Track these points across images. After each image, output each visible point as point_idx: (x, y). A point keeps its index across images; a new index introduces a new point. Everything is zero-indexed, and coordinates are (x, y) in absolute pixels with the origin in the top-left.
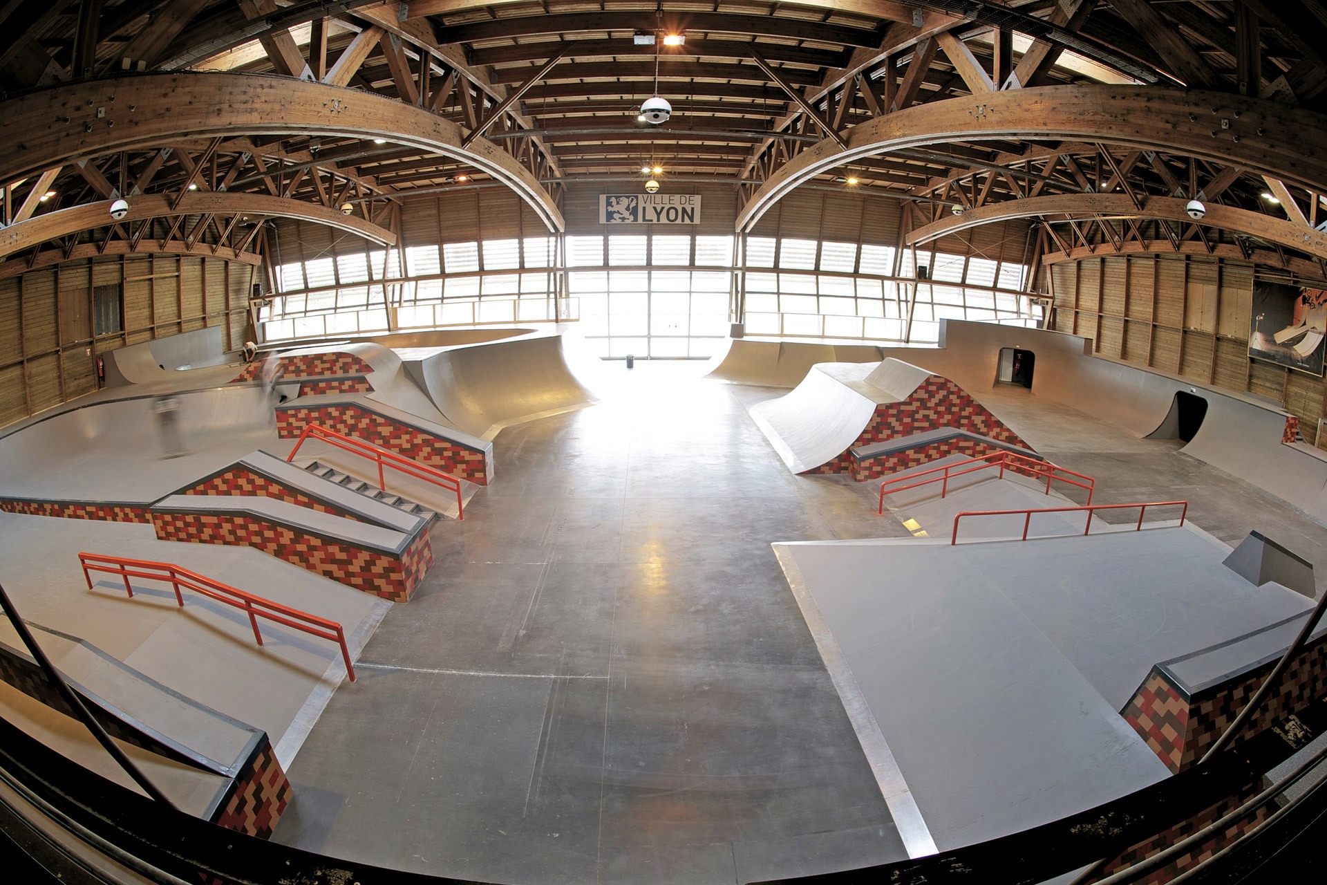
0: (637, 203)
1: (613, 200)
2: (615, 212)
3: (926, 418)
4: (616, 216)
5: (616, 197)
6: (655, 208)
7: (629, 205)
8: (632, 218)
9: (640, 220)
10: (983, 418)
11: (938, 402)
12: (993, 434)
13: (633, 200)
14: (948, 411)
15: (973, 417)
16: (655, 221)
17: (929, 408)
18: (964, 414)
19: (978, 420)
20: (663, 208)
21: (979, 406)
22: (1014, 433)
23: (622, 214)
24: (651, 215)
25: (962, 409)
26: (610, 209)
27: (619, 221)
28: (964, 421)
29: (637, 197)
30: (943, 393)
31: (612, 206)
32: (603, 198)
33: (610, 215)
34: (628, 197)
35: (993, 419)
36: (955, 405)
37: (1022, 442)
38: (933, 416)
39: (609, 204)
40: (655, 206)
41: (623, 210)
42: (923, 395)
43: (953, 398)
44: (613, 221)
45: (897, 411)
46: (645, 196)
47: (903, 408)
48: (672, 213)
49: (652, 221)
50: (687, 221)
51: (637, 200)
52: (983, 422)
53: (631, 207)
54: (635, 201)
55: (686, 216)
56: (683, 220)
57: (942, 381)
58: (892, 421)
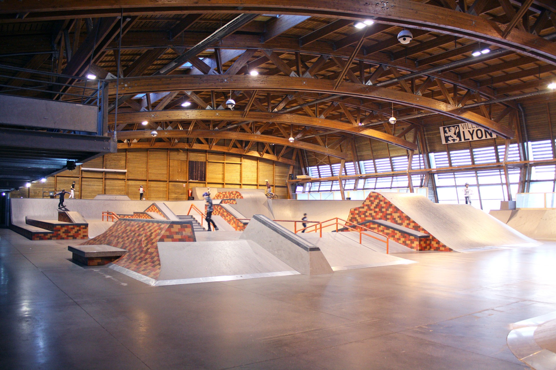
0: (459, 130)
1: (447, 129)
2: (449, 137)
3: (371, 214)
4: (450, 139)
5: (448, 127)
6: (469, 131)
7: (455, 131)
8: (458, 139)
9: (463, 140)
10: (398, 214)
11: (375, 206)
12: (405, 224)
13: (456, 128)
14: (381, 211)
15: (393, 214)
16: (471, 140)
17: (371, 210)
18: (389, 212)
19: (396, 215)
20: (473, 131)
21: (396, 207)
22: (417, 224)
23: (453, 137)
24: (468, 136)
25: (387, 210)
26: (446, 135)
27: (452, 142)
28: (389, 217)
29: (458, 126)
30: (377, 201)
31: (447, 133)
32: (441, 128)
33: (447, 139)
34: (454, 127)
35: (404, 215)
36: (383, 207)
37: (423, 230)
38: (374, 214)
39: (445, 132)
40: (469, 130)
41: (453, 135)
42: (368, 203)
43: (382, 203)
44: (449, 142)
45: (359, 211)
46: (463, 124)
47: (361, 210)
48: (479, 132)
49: (469, 139)
50: (489, 137)
51: (459, 128)
52: (398, 217)
53: (456, 133)
54: (458, 129)
55: (487, 134)
56: (486, 137)
57: (376, 194)
58: (357, 216)
